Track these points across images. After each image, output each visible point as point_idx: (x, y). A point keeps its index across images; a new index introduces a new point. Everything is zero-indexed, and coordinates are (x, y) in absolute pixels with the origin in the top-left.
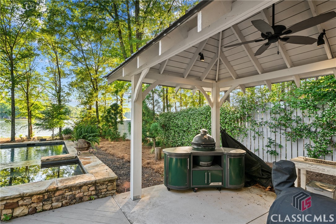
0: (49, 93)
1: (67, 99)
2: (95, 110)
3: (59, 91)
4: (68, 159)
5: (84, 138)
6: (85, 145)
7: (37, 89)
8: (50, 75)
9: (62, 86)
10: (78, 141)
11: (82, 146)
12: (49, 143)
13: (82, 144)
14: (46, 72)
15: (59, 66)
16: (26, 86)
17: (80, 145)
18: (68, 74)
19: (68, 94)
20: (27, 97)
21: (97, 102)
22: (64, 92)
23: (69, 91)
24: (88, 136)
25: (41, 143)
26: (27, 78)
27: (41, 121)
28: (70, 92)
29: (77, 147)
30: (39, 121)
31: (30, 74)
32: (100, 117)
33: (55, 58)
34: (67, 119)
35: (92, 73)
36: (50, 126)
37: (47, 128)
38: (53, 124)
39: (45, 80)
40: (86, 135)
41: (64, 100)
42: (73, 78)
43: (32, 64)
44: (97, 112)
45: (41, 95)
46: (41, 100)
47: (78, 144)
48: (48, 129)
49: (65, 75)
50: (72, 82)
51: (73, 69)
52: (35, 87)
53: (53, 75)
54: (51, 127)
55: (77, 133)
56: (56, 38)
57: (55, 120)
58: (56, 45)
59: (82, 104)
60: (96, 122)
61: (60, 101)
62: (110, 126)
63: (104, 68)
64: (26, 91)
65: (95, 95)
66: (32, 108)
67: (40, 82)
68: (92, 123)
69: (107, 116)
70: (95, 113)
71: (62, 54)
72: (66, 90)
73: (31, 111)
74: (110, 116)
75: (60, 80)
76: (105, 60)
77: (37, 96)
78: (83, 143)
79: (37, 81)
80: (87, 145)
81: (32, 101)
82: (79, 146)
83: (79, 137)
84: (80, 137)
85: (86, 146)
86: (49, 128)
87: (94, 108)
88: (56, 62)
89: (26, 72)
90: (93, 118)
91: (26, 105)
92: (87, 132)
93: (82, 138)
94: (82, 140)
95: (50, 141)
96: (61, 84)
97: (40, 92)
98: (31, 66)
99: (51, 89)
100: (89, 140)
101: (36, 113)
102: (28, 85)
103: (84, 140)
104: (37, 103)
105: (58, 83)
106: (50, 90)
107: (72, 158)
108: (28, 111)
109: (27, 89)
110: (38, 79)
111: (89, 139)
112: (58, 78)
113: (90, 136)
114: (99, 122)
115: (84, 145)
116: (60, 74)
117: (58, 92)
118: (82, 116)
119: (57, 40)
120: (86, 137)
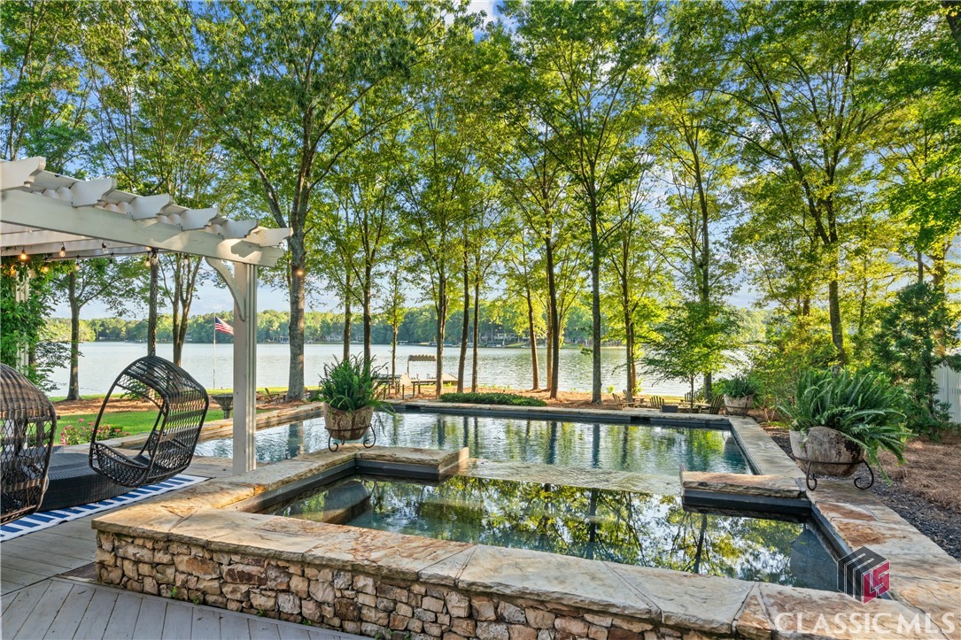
0: (675, 272)
1: (726, 283)
2: (826, 314)
3: (702, 264)
4: (770, 496)
5: (832, 423)
6: (839, 453)
7: (646, 262)
8: (677, 219)
9: (711, 246)
10: (807, 432)
11: (826, 455)
12: (686, 419)
13: (827, 446)
14: (666, 212)
15: (704, 185)
16: (622, 260)
17: (814, 451)
18: (726, 204)
19: (730, 268)
20: (625, 286)
21: (834, 286)
22: (718, 261)
23: (730, 260)
24: (851, 416)
25: (664, 418)
26: (624, 235)
27: (661, 351)
28: (736, 262)
29: (804, 455)
30: (655, 352)
31: (631, 225)
32: (846, 340)
33: (690, 163)
34: (733, 347)
35: (816, 179)
36: (684, 366)
37: (676, 374)
38: (691, 362)
39: (665, 235)
40: (842, 414)
41: (719, 288)
42: (742, 214)
43: (634, 196)
44: (835, 321)
45: (655, 278)
46: (655, 294)
47: (808, 446)
48: (677, 376)
49: (720, 210)
50: (741, 229)
51: (744, 184)
52: (641, 258)
53: (684, 216)
54: (685, 372)
55: (803, 403)
56: (696, 99)
57: (697, 350)
58: (695, 123)
59: (773, 296)
60: (832, 360)
61: (705, 291)
62: (894, 376)
63: (858, 157)
64: (621, 271)
65: (826, 258)
66: (634, 317)
67: (654, 242)
68: (815, 362)
69: (881, 336)
70: (827, 328)
71: (714, 144)
72: (722, 255)
73: (632, 324)
74: (898, 337)
75: (705, 229)
76: (862, 123)
77: (647, 284)
78: (830, 442)
79: (646, 242)
80: (848, 453)
81: (634, 297)
82: (814, 453)
83: (814, 416)
84: (818, 417)
85: (842, 460)
86: (682, 374)
87: (820, 306)
88: (694, 174)
89: (622, 222)
90: (818, 343)
91: (621, 308)
92: (845, 400)
93: (827, 425)
94: (826, 429)
95: (687, 415)
96: (709, 237)
97: (652, 270)
98: (632, 202)
99: (679, 259)
100: (858, 436)
101: (643, 329)
102: (626, 255)
103: (833, 432)
104: (646, 301)
105: (700, 239)
106: (677, 261)
107: (785, 495)
108: (627, 323)
109: (625, 267)
110: (649, 234)
111: (856, 429)
112: (701, 222)
113: (861, 420)
114: (843, 358)
115: (834, 452)
116: (706, 209)
117: (701, 266)
118: (775, 338)
119: (699, 106)
120: (845, 422)
